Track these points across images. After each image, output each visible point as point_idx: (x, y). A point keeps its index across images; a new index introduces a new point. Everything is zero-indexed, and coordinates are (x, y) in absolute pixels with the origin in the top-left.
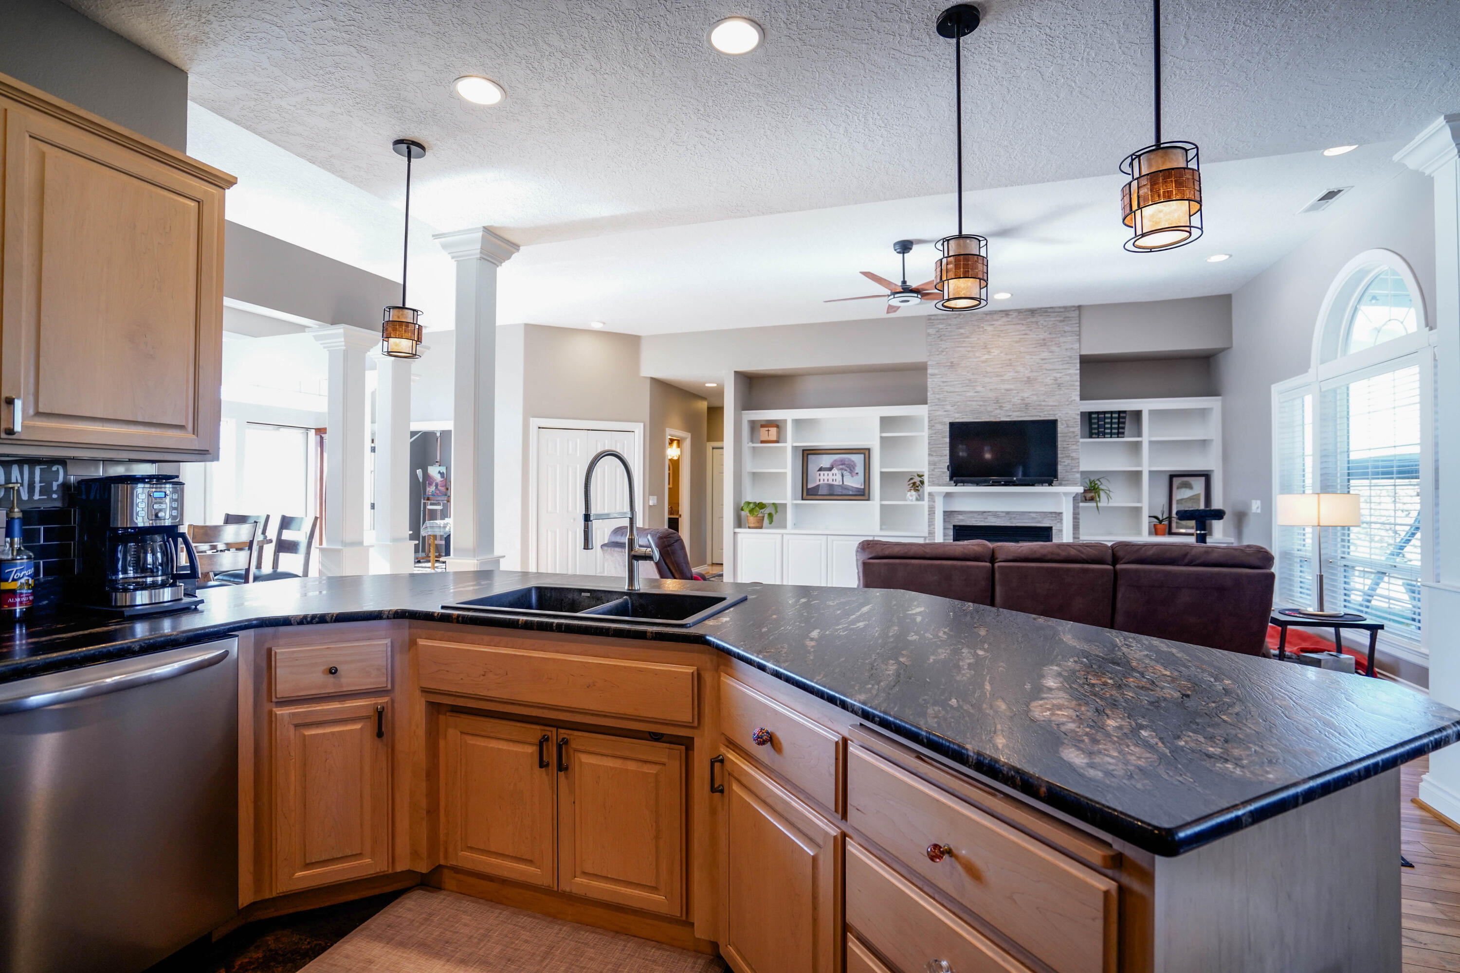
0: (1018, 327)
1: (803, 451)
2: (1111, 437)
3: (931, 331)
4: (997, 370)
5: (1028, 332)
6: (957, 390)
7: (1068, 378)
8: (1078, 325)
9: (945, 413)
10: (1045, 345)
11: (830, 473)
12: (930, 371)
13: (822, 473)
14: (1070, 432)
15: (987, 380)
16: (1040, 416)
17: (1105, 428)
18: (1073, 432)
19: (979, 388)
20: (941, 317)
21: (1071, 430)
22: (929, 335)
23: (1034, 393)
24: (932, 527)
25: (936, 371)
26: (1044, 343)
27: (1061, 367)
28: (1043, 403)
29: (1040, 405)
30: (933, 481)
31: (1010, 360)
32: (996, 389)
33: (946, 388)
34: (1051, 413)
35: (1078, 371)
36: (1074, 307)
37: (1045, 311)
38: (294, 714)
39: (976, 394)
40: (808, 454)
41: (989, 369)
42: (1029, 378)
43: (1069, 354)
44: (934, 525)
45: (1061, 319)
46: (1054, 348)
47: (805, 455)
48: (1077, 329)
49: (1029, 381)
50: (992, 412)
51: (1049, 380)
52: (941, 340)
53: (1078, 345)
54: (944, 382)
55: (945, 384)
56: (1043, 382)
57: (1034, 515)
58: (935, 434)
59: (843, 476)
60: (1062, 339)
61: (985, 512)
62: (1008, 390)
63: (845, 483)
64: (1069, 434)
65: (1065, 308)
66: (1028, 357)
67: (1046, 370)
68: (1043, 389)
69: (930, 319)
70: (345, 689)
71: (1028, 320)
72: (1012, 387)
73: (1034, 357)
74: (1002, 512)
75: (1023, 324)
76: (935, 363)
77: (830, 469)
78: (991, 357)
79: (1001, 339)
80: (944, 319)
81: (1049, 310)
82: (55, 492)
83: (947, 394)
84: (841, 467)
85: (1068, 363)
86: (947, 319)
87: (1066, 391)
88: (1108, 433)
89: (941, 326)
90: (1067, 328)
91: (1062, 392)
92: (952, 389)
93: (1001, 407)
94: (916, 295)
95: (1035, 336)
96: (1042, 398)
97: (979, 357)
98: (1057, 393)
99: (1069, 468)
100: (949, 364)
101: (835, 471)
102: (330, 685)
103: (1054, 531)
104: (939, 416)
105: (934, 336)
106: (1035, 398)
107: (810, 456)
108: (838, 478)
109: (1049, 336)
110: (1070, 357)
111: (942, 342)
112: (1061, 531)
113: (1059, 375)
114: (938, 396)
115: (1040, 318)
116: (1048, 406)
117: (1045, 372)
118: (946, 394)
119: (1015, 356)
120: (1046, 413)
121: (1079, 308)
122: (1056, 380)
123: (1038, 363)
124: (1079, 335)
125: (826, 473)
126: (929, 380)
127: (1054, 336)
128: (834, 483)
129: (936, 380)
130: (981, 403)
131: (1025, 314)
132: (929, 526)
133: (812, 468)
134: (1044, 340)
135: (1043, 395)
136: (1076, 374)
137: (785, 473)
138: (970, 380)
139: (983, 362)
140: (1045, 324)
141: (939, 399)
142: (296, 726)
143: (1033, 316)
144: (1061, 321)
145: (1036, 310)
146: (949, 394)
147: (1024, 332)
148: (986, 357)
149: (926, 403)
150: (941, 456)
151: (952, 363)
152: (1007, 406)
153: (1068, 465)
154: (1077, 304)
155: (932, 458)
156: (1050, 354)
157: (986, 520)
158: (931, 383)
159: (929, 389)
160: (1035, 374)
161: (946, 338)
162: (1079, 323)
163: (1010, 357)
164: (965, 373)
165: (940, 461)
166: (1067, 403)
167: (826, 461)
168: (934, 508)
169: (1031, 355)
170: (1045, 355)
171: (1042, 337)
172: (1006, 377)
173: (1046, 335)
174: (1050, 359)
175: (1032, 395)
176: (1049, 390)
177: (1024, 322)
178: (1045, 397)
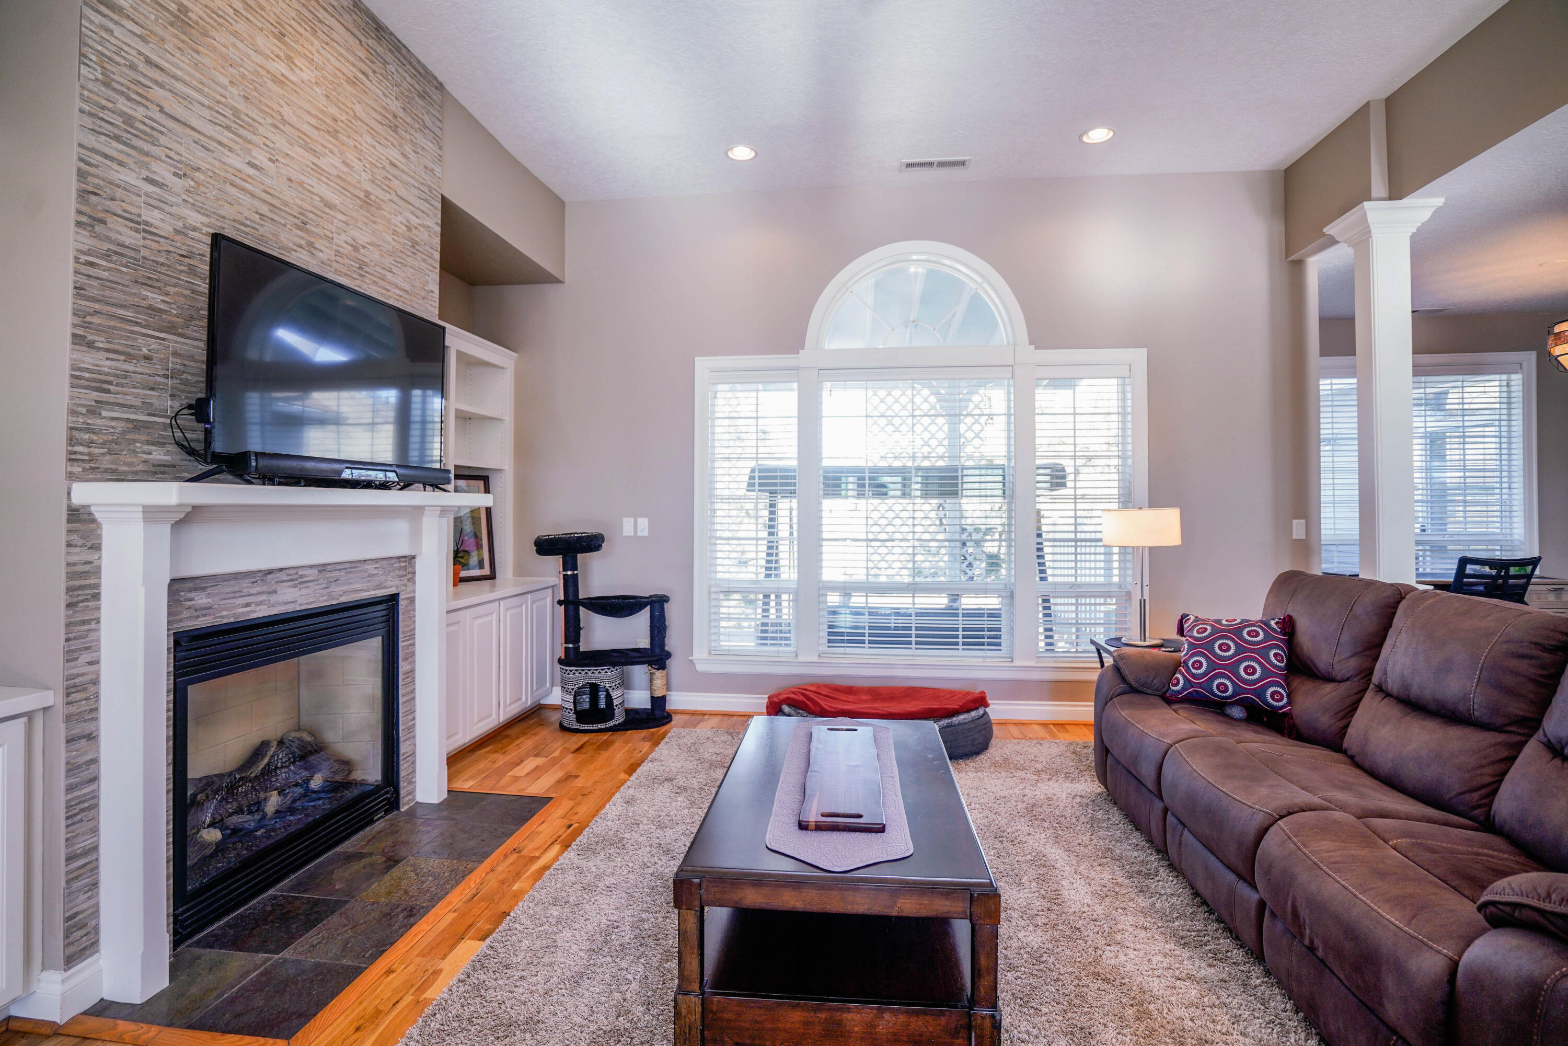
0: (353, 42)
4: (305, 128)
5: (368, 71)
6: (194, 122)
10: (395, 128)
15: (280, 142)
19: (261, 158)
23: (375, 240)
24: (85, 657)
26: (393, 124)
27: (418, 203)
28: (388, 277)
29: (383, 278)
30: (92, 458)
31: (335, 120)
32: (301, 184)
33: (158, 93)
35: (440, 231)
36: (436, 77)
37: (397, 47)
39: (252, 171)
41: (287, 112)
42: (368, 194)
43: (428, 180)
44: (93, 648)
45: (421, 88)
46: (408, 150)
48: (439, 132)
49: (367, 202)
50: (290, 250)
51: (397, 220)
53: (441, 171)
54: (148, 61)
56: (387, 222)
57: (370, 568)
58: (107, 256)
60: (420, 139)
61: (270, 572)
62: (328, 205)
65: (424, 69)
66: (368, 138)
67: (396, 194)
68: (389, 238)
71: (370, 42)
72: (335, 199)
73: (377, 146)
74: (311, 567)
78: (294, 79)
79: (316, 42)
81: (404, 51)
83: (158, 116)
85: (426, 202)
87: (423, 266)
90: (425, 117)
91: (416, 263)
92: (178, 110)
93: (310, 244)
95: (380, 93)
96: (388, 261)
97: (267, 57)
98: (410, 260)
100: (172, 7)
103: (402, 604)
106: (376, 256)
109: (402, 114)
110: (428, 188)
112: (412, 600)
113: (415, 221)
114: (122, 104)
115: (389, 57)
117: (395, 199)
119: (344, 117)
121: (443, 87)
122: (409, 228)
123: (383, 167)
124: (441, 148)
127: (409, 120)
129: (117, 31)
130: (264, 209)
132: (70, 656)
134: (394, 116)
135: (389, 255)
136: (435, 235)
138: (236, 112)
139: (276, 80)
140: (397, 76)
141: (128, 120)
144: (421, 94)
145: (382, 28)
146: (170, 124)
147: (361, 65)
148: (280, 67)
150: (129, 357)
152: (326, 253)
155: (89, 359)
156: (403, 160)
157: (273, 598)
160: (378, 192)
162: (440, 123)
163: (333, 110)
164: (226, 82)
165: (126, 375)
166: (423, 294)
168: (97, 572)
169: (373, 137)
170: (394, 154)
171: (391, 105)
172: (323, 163)
173: (395, 106)
174: (403, 172)
175: (372, 244)
176: (398, 246)
177: (362, 38)
178: (390, 260)
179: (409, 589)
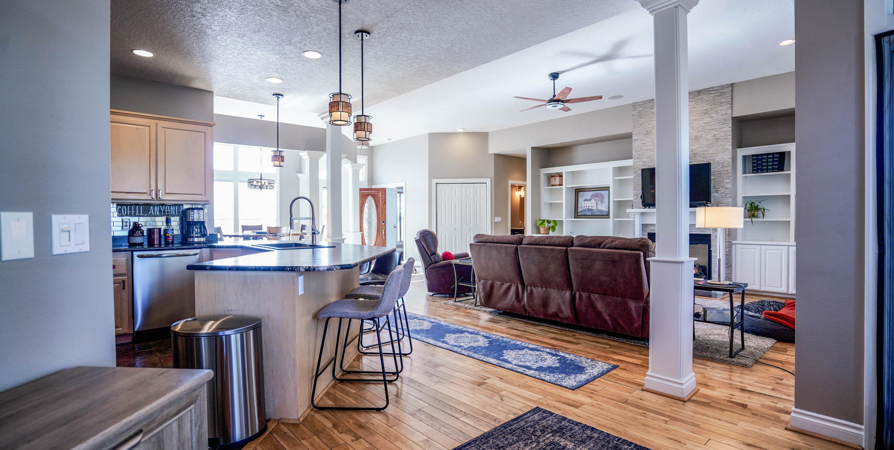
1: (576, 189)
2: (767, 172)
3: (634, 113)
5: (696, 106)
6: (650, 148)
7: (723, 134)
8: (731, 97)
9: (643, 163)
10: (707, 113)
11: (590, 202)
12: (634, 138)
13: (586, 202)
14: (724, 171)
16: (704, 161)
17: (763, 166)
18: (727, 170)
20: (641, 103)
21: (726, 169)
22: (633, 115)
23: (699, 146)
25: (638, 138)
26: (706, 112)
27: (718, 127)
28: (706, 152)
29: (704, 154)
30: (636, 206)
33: (644, 148)
34: (711, 158)
35: (731, 129)
36: (728, 85)
37: (707, 91)
40: (578, 192)
42: (696, 136)
43: (724, 118)
44: (635, 232)
45: (719, 94)
46: (714, 115)
47: (577, 192)
48: (730, 100)
49: (696, 138)
51: (710, 137)
52: (641, 118)
53: (731, 111)
54: (642, 144)
55: (643, 145)
56: (705, 138)
58: (637, 176)
59: (597, 204)
60: (719, 108)
63: (598, 208)
64: (725, 172)
65: (722, 86)
66: (696, 123)
67: (708, 130)
68: (706, 143)
69: (634, 106)
71: (696, 98)
73: (699, 122)
75: (692, 101)
76: (637, 132)
77: (590, 200)
80: (642, 104)
81: (710, 89)
82: (181, 212)
84: (596, 198)
85: (723, 124)
86: (644, 104)
87: (722, 143)
88: (765, 169)
89: (640, 109)
90: (722, 100)
91: (719, 144)
92: (647, 148)
94: (557, 103)
95: (700, 108)
96: (705, 149)
98: (715, 144)
99: (723, 195)
100: (645, 132)
101: (593, 201)
103: (712, 237)
104: (640, 165)
105: (636, 116)
106: (700, 149)
107: (580, 193)
108: (595, 204)
109: (710, 107)
110: (725, 120)
111: (641, 119)
112: (716, 237)
113: (716, 133)
114: (638, 153)
115: (704, 96)
116: (709, 154)
117: (707, 131)
118: (643, 151)
120: (707, 159)
121: (732, 85)
122: (714, 136)
123: (702, 126)
124: (732, 104)
125: (588, 202)
126: (633, 143)
127: (714, 106)
128: (592, 208)
131: (693, 94)
133: (581, 200)
134: (707, 110)
135: (705, 147)
136: (729, 131)
137: (562, 203)
140: (707, 99)
141: (639, 155)
143: (699, 95)
144: (718, 96)
146: (645, 151)
147: (693, 107)
149: (632, 158)
150: (640, 190)
151: (647, 131)
153: (724, 192)
154: (730, 83)
155: (636, 192)
156: (711, 119)
158: (636, 144)
159: (634, 149)
160: (701, 133)
161: (643, 116)
162: (732, 96)
165: (639, 192)
166: (723, 151)
167: (588, 195)
168: (635, 222)
170: (707, 120)
171: (705, 108)
173: (708, 107)
174: (711, 122)
175: (698, 147)
176: (710, 143)
177: (693, 100)
178: (707, 148)
179: (715, 234)
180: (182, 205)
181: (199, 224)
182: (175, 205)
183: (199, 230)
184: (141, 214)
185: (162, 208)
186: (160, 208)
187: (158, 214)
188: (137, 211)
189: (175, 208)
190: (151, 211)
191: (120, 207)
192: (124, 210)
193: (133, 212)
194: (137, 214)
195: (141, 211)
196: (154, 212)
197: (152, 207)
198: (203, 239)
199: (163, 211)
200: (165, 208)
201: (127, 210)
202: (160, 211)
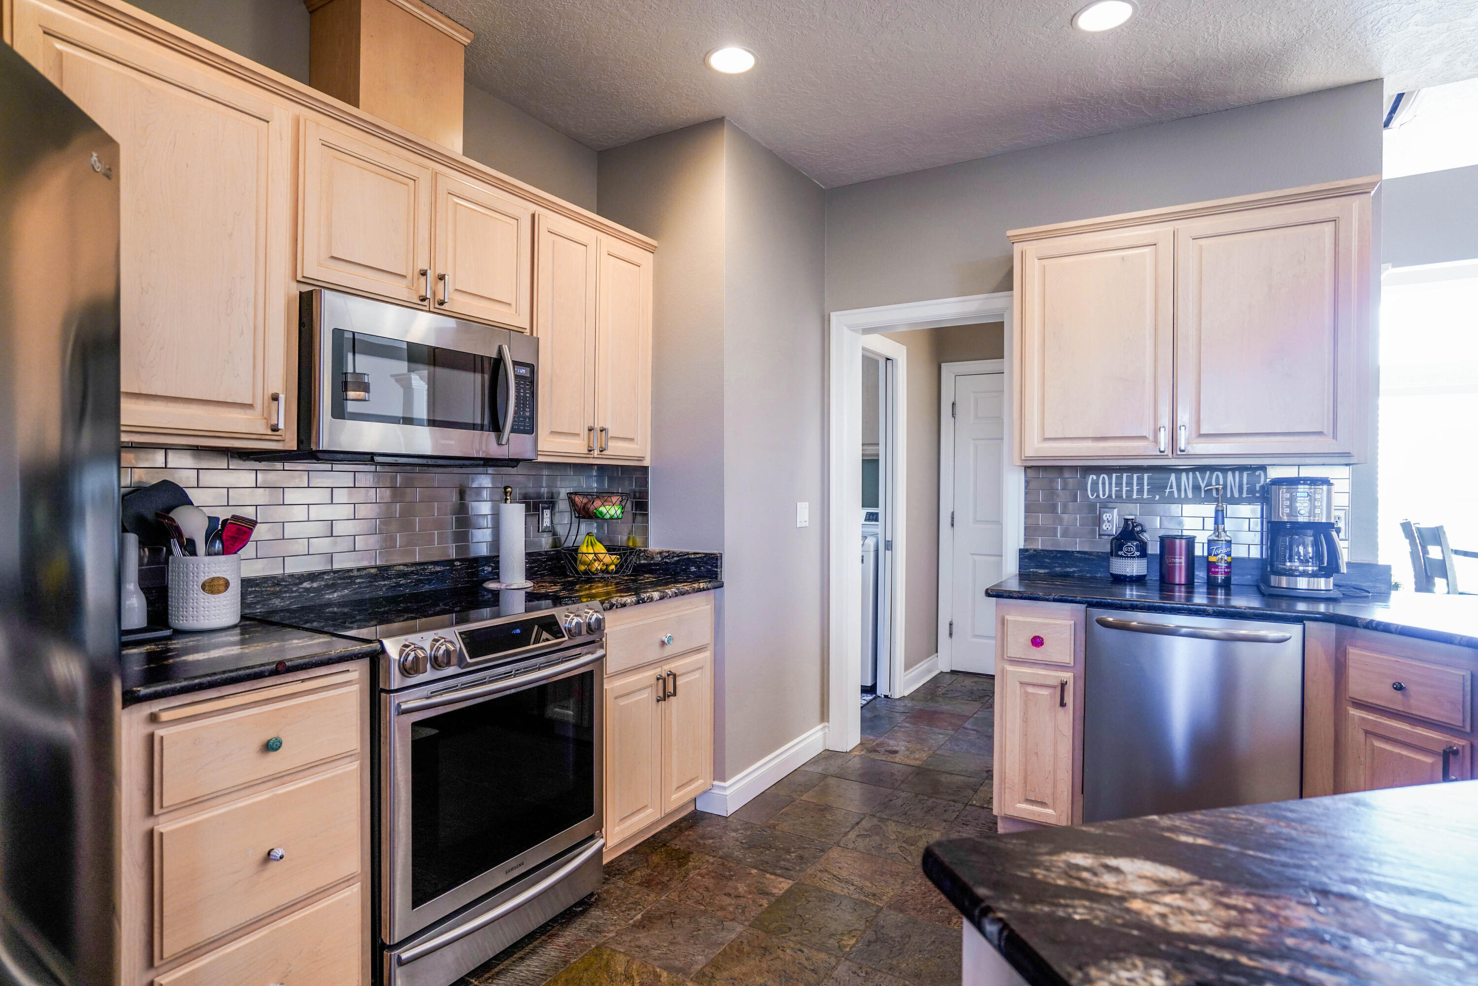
38: (1363, 719)
70: (1413, 712)
82: (1258, 492)
102: (1396, 701)
142: (1367, 732)
180: (1263, 468)
181: (1310, 532)
182: (1242, 468)
183: (1310, 550)
184: (1145, 496)
185: (1203, 479)
186: (1195, 478)
187: (1190, 495)
188: (1135, 488)
189: (1241, 477)
190: (1171, 487)
191: (1095, 477)
192: (1104, 484)
193: (1124, 489)
194: (1135, 496)
195: (1146, 488)
196: (1179, 490)
197: (1173, 477)
198: (1326, 584)
199: (1203, 485)
200: (1210, 478)
201: (1110, 484)
202: (1196, 488)
